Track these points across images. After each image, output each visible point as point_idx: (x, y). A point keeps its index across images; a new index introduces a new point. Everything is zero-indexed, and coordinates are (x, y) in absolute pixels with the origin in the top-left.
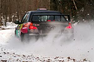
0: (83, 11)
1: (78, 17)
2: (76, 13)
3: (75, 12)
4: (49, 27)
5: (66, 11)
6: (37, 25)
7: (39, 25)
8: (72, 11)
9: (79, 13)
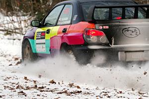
0: (51, 4)
1: (43, 13)
2: (41, 6)
3: (38, 6)
4: (128, 30)
5: (24, 5)
6: (104, 27)
7: (107, 27)
8: (34, 4)
9: (45, 8)
